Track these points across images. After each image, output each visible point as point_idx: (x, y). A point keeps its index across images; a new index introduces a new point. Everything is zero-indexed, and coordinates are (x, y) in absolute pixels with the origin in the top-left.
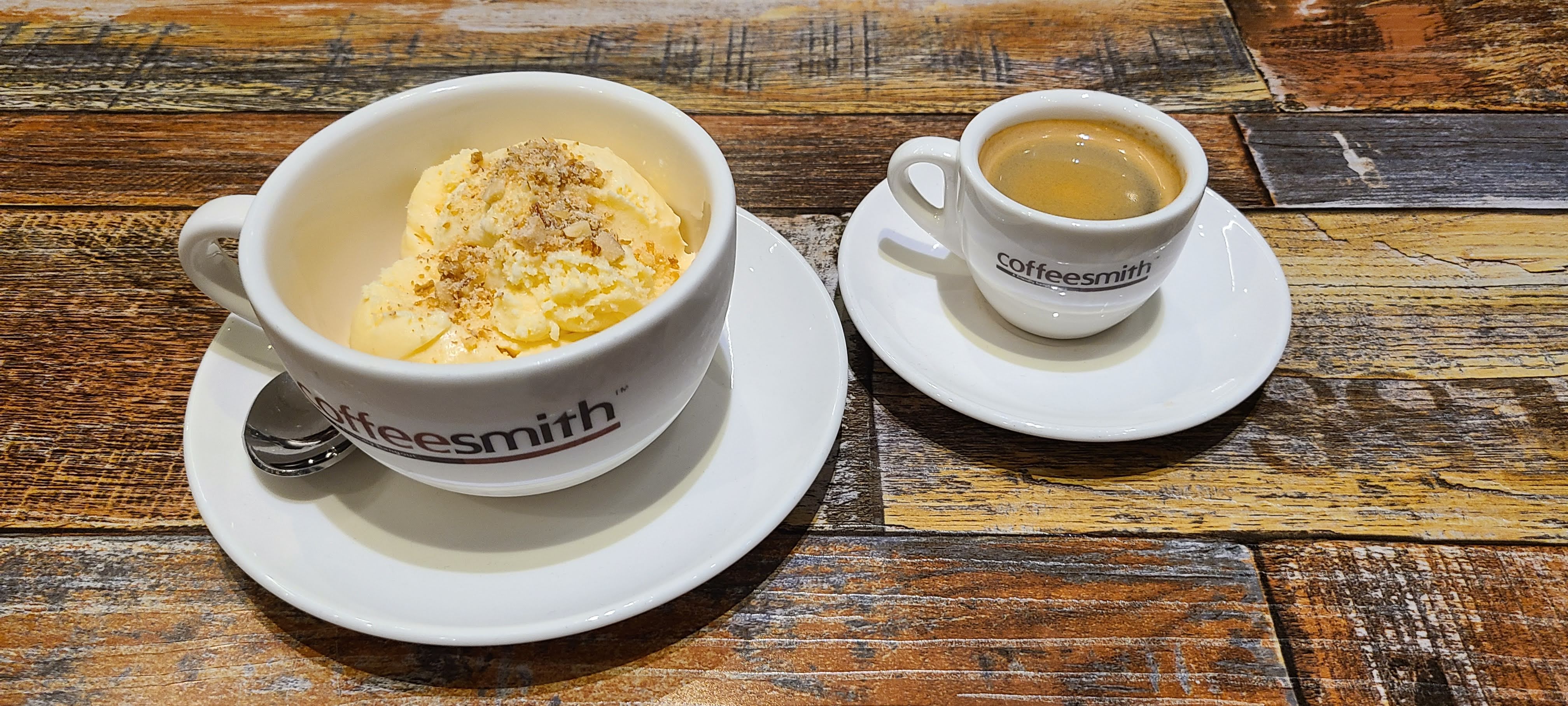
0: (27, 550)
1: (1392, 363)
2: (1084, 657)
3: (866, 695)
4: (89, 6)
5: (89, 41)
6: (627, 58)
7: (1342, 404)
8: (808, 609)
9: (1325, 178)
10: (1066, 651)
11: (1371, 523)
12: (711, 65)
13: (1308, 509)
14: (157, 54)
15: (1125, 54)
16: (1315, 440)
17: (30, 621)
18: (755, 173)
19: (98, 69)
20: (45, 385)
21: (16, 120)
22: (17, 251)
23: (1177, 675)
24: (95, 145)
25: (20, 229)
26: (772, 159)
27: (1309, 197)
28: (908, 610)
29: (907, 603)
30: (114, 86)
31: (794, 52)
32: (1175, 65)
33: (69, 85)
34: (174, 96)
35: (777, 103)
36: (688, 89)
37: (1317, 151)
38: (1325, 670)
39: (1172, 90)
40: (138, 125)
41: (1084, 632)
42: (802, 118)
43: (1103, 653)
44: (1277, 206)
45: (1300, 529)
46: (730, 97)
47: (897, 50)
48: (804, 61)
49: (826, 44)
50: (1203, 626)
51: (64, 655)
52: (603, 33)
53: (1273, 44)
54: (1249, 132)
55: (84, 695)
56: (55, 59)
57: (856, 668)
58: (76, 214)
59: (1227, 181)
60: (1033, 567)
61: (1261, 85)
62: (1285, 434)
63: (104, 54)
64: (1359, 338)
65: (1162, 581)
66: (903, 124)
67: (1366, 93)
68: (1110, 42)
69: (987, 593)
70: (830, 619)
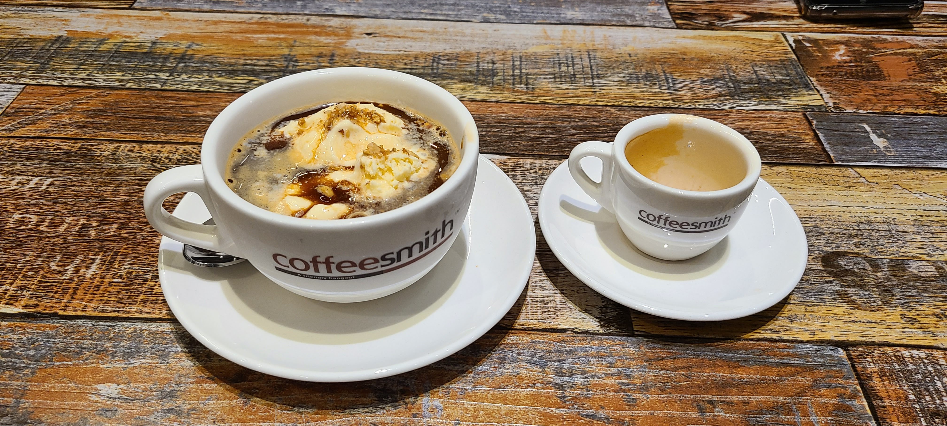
0: (143, 330)
1: (913, 251)
2: (756, 406)
3: (635, 424)
4: (143, 31)
5: (145, 50)
6: (455, 70)
7: (885, 273)
8: (595, 375)
9: (861, 149)
10: (745, 403)
11: (910, 338)
12: (503, 76)
13: (874, 329)
14: (185, 59)
15: (738, 77)
16: (873, 291)
17: (151, 369)
18: (536, 135)
19: (152, 66)
20: (143, 239)
21: (108, 92)
22: (118, 165)
23: (811, 418)
24: (156, 108)
25: (118, 153)
26: (545, 128)
27: (853, 159)
28: (653, 378)
29: (651, 374)
30: (163, 76)
31: (550, 70)
32: (768, 85)
33: (136, 74)
34: (198, 82)
35: (544, 98)
36: (492, 88)
37: (854, 134)
38: (894, 418)
39: (768, 98)
40: (179, 98)
41: (755, 393)
42: (559, 106)
43: (767, 404)
44: (836, 163)
45: (871, 340)
46: (517, 94)
47: (609, 71)
48: (556, 75)
49: (568, 66)
50: (822, 391)
51: (172, 388)
52: (440, 56)
53: (822, 75)
54: (815, 122)
55: (186, 410)
56: (127, 60)
57: (627, 409)
58: (150, 145)
59: (806, 148)
60: (721, 356)
61: (818, 97)
62: (856, 288)
63: (155, 58)
64: (891, 237)
65: (796, 366)
66: (617, 112)
67: (878, 103)
68: (730, 71)
69: (697, 370)
70: (609, 381)
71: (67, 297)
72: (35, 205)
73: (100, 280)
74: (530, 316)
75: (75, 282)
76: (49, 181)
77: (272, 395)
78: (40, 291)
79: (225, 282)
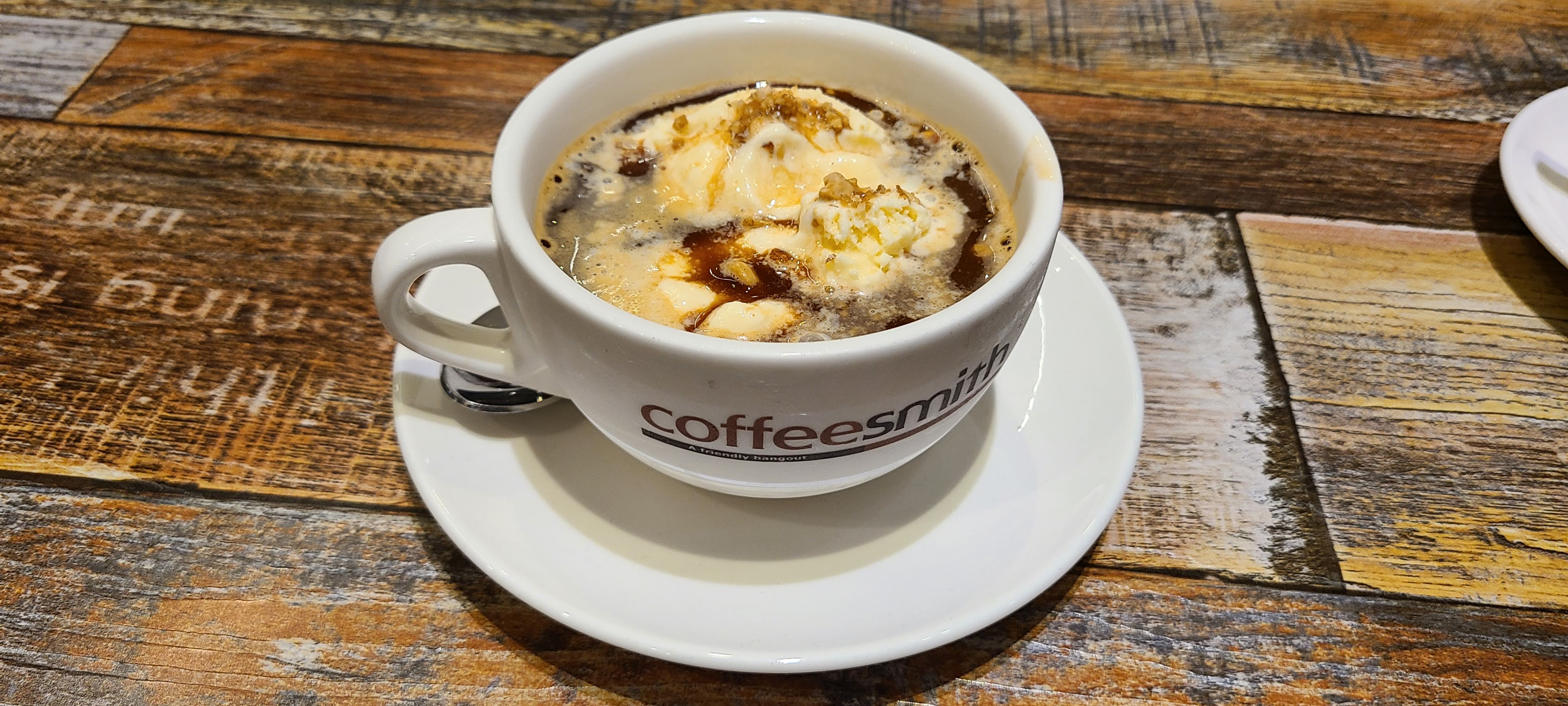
0: (362, 528)
8: (1274, 675)
12: (1033, 38)
15: (1499, 58)
17: (378, 612)
18: (1107, 160)
20: (356, 340)
21: (282, 45)
22: (305, 189)
24: (372, 78)
25: (304, 164)
26: (1125, 146)
29: (1390, 678)
30: (383, 16)
31: (1124, 29)
33: (334, 12)
34: (450, 31)
35: (1115, 85)
36: (1013, 62)
40: (415, 60)
42: (1148, 102)
46: (1061, 74)
47: (1241, 35)
48: (1136, 40)
49: (1158, 24)
51: (421, 656)
58: (363, 152)
60: (1531, 647)
68: (1479, 43)
69: (1484, 675)
70: (1304, 691)
71: (215, 452)
72: (152, 262)
73: (277, 420)
74: (1129, 540)
75: (230, 422)
76: (177, 215)
77: (619, 681)
78: (164, 437)
79: (521, 442)
